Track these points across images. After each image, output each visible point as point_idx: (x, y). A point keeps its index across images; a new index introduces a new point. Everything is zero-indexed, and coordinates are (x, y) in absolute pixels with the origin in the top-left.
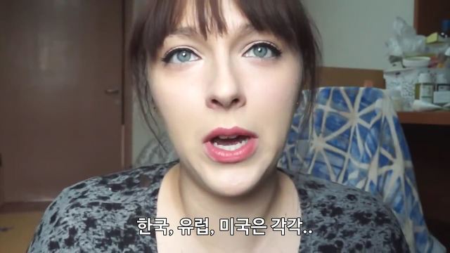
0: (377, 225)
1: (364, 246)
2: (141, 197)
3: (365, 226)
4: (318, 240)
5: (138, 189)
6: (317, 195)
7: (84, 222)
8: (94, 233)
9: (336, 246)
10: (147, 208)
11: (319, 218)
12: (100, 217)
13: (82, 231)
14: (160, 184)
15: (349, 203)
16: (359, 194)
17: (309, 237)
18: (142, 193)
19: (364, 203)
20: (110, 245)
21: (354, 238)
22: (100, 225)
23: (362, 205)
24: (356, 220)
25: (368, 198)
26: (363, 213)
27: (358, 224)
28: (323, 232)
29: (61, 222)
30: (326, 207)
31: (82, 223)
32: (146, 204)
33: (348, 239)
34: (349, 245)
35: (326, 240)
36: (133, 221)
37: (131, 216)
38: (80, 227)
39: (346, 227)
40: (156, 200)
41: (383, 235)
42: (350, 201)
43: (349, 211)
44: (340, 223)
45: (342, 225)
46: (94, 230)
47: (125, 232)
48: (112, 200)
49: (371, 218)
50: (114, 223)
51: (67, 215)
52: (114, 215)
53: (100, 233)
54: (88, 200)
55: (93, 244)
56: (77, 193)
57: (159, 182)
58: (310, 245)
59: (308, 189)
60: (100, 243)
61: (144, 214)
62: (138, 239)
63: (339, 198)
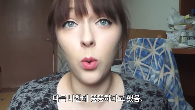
0: (157, 97)
1: (151, 106)
2: (51, 85)
3: (151, 97)
5: (50, 82)
6: (132, 82)
7: (25, 98)
8: (30, 103)
9: (138, 104)
10: (53, 89)
11: (132, 92)
12: (32, 96)
13: (24, 103)
14: (60, 81)
16: (150, 83)
18: (51, 84)
19: (152, 87)
20: (37, 106)
21: (146, 101)
22: (32, 99)
23: (151, 88)
24: (148, 94)
26: (151, 91)
27: (149, 96)
29: (16, 100)
30: (135, 88)
33: (144, 102)
36: (48, 95)
37: (46, 93)
38: (23, 101)
39: (143, 97)
40: (57, 86)
41: (159, 101)
42: (146, 86)
43: (145, 90)
44: (141, 95)
45: (143, 95)
46: (30, 101)
47: (44, 100)
48: (38, 88)
49: (155, 94)
50: (39, 97)
51: (19, 97)
52: (39, 94)
53: (32, 103)
54: (28, 90)
55: (29, 107)
56: (24, 87)
57: (60, 79)
58: (127, 103)
59: (128, 80)
60: (32, 106)
61: (52, 92)
62: (50, 102)
63: (141, 84)
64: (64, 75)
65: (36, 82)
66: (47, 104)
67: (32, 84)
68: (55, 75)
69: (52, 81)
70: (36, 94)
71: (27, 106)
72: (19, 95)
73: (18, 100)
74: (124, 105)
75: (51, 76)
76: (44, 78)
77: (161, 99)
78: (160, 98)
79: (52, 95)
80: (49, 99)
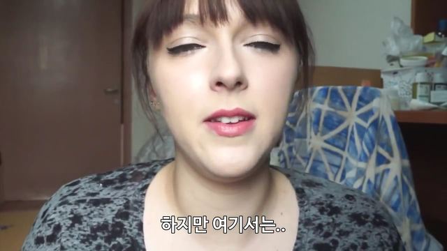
0: (374, 227)
1: (359, 247)
2: (131, 191)
3: (362, 227)
4: (314, 238)
5: (129, 183)
6: (315, 192)
7: (70, 219)
8: (80, 229)
9: (331, 244)
10: (136, 202)
11: (316, 216)
12: (87, 213)
13: (66, 228)
14: (151, 181)
15: (347, 203)
17: (305, 235)
18: (132, 187)
19: (362, 204)
20: (95, 239)
21: (349, 237)
22: (85, 221)
23: (361, 206)
24: (354, 220)
25: (366, 199)
26: (361, 214)
27: (355, 224)
28: (319, 231)
29: (48, 219)
31: (68, 220)
32: (134, 198)
33: (344, 238)
34: (344, 244)
35: (322, 238)
36: (123, 215)
37: (119, 210)
38: (65, 224)
39: (342, 227)
40: (144, 195)
41: (379, 237)
42: (348, 201)
43: (346, 211)
44: (337, 222)
45: (339, 225)
46: (80, 226)
47: (113, 225)
48: (102, 195)
49: (369, 219)
50: (102, 217)
51: (55, 213)
52: (102, 210)
53: (86, 229)
54: (76, 198)
55: (77, 239)
56: (69, 191)
57: (150, 178)
58: (306, 242)
59: (306, 187)
60: (85, 238)
61: (133, 209)
62: (126, 232)
63: (338, 197)
64: (162, 167)
65: (97, 180)
66: (119, 237)
67: (86, 186)
68: (139, 168)
69: (133, 183)
70: (94, 210)
71: (72, 236)
72: (55, 209)
73: (51, 220)
74: (299, 245)
75: (132, 169)
76: (116, 174)
77: (383, 232)
78: (382, 230)
79: (132, 214)
80: (126, 223)
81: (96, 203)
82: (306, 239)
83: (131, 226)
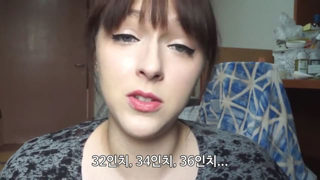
0: (255, 163)
1: (245, 179)
2: (73, 143)
3: (246, 164)
4: (210, 173)
5: (72, 137)
7: (26, 166)
8: (34, 174)
9: (223, 177)
10: (77, 151)
12: (39, 162)
13: (24, 174)
14: (89, 136)
15: (235, 147)
16: (242, 139)
17: (204, 171)
18: (74, 141)
19: (246, 147)
21: (237, 171)
22: (38, 167)
23: (245, 148)
24: (240, 159)
25: (248, 143)
26: (245, 154)
27: (241, 162)
28: (214, 168)
29: (11, 166)
31: (25, 168)
32: (76, 148)
34: (233, 177)
36: (67, 161)
37: (64, 158)
38: (22, 171)
39: (232, 164)
40: (83, 146)
41: (259, 170)
42: (235, 145)
43: (234, 153)
44: (228, 161)
45: (231, 162)
46: (35, 171)
47: (60, 169)
48: (51, 148)
49: (251, 158)
50: (51, 164)
51: (16, 162)
52: (51, 158)
53: (38, 173)
54: (32, 151)
56: (29, 146)
57: (89, 134)
58: (204, 176)
59: (205, 135)
61: (75, 156)
62: (69, 174)
63: (228, 142)
64: (98, 126)
65: (50, 137)
66: (64, 177)
67: (42, 142)
68: (81, 127)
69: (76, 137)
70: (46, 159)
71: (29, 179)
72: (16, 159)
73: (13, 167)
74: (199, 178)
75: (76, 128)
76: (64, 132)
77: (262, 166)
79: (74, 161)
80: (69, 167)
81: (47, 154)
82: (204, 174)
83: (73, 169)
